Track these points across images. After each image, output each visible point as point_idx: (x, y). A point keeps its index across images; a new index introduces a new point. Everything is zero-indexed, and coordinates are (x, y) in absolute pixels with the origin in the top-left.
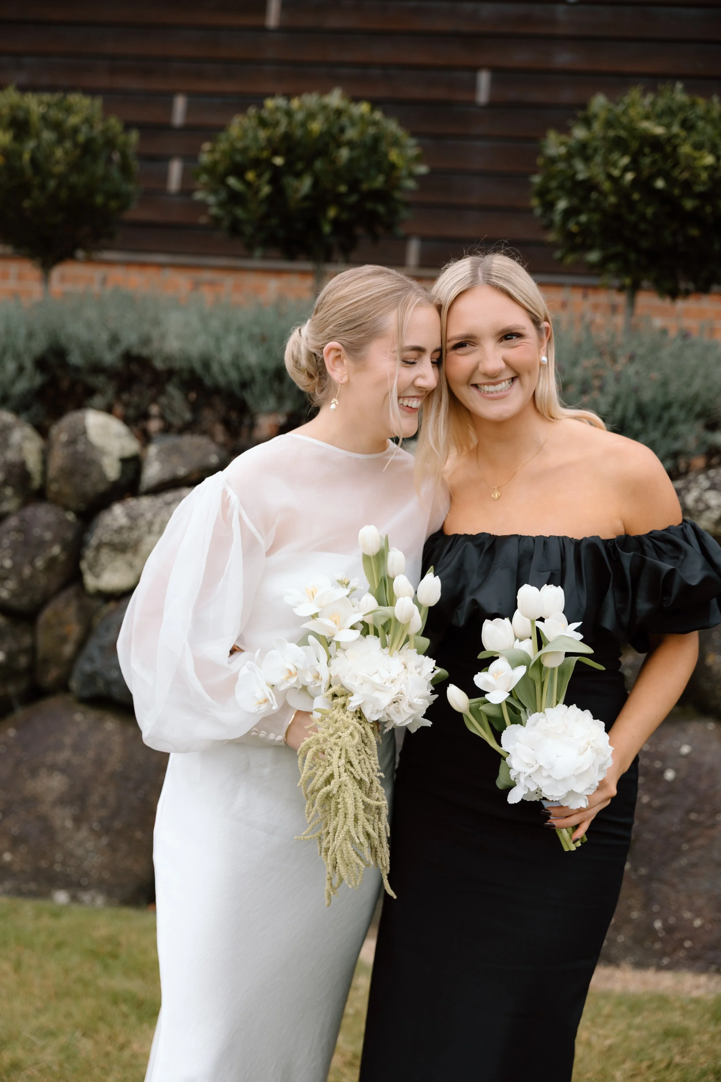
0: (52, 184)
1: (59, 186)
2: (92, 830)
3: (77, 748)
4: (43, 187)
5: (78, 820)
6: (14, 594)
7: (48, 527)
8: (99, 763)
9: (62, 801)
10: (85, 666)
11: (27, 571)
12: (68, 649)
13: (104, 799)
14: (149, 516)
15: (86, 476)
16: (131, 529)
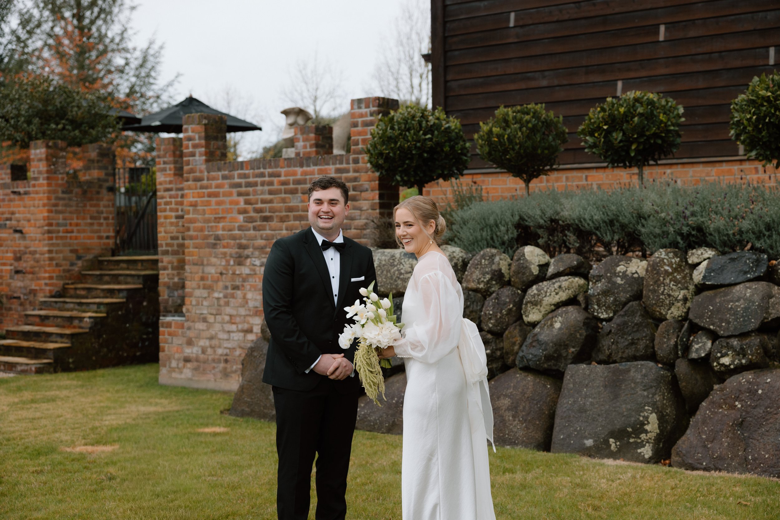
0: (517, 147)
1: (520, 148)
2: (519, 421)
3: (515, 387)
4: (513, 149)
5: (514, 417)
6: (494, 325)
7: (508, 296)
8: (523, 393)
9: (508, 409)
10: (521, 354)
11: (499, 315)
12: (516, 348)
13: (524, 408)
14: (545, 289)
15: (524, 274)
16: (539, 295)
